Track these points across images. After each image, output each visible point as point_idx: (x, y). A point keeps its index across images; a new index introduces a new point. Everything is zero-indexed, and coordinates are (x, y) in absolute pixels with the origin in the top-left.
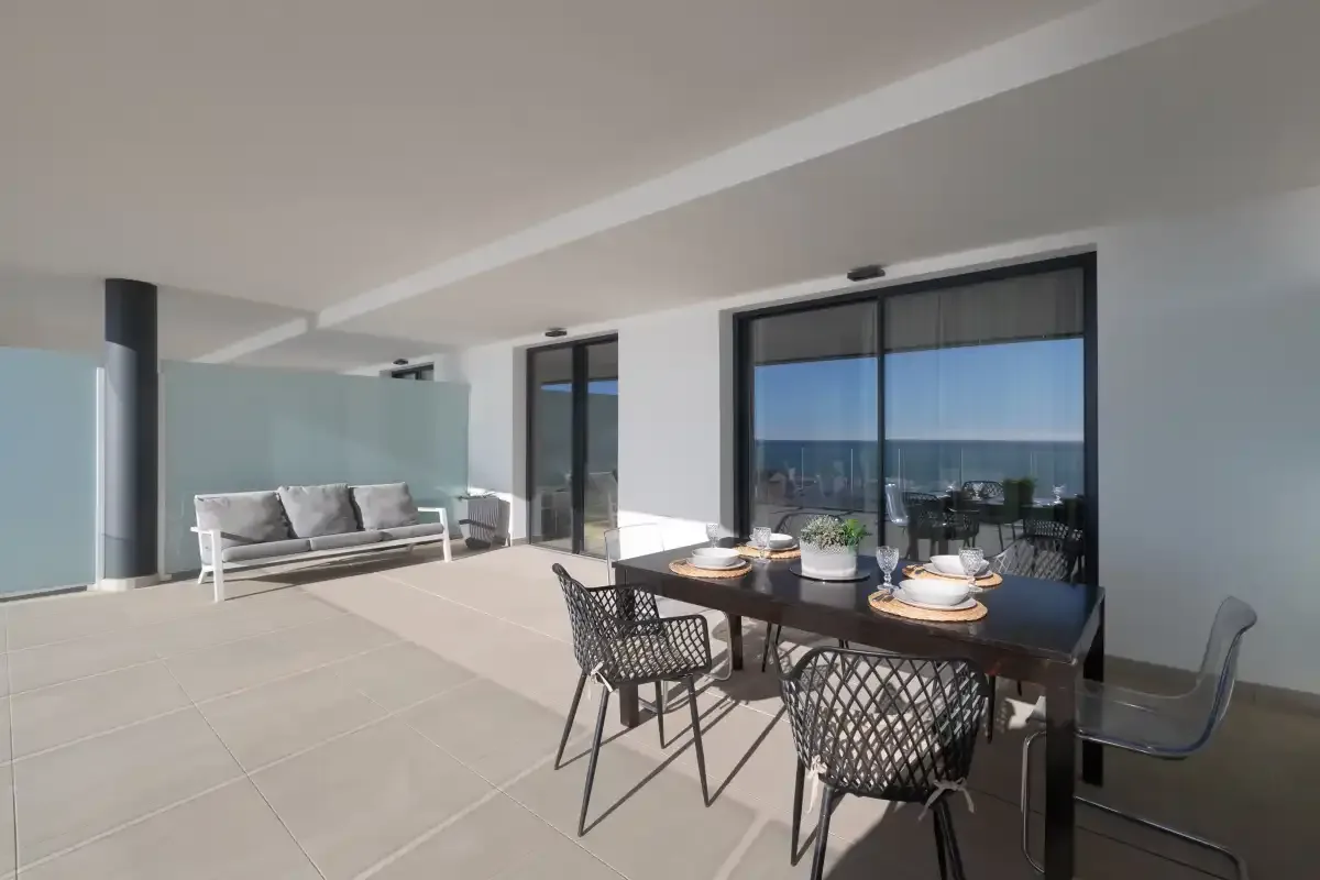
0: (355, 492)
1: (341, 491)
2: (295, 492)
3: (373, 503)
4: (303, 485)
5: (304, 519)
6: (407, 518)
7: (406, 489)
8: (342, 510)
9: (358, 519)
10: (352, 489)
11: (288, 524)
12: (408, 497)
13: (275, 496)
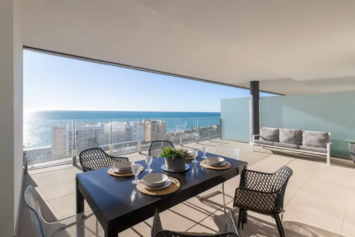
1: (298, 132)
2: (283, 130)
3: (308, 137)
4: (286, 128)
5: (282, 138)
6: (320, 145)
7: (326, 135)
8: (295, 137)
9: (301, 141)
10: (303, 131)
11: (279, 138)
12: (325, 137)
13: (278, 130)
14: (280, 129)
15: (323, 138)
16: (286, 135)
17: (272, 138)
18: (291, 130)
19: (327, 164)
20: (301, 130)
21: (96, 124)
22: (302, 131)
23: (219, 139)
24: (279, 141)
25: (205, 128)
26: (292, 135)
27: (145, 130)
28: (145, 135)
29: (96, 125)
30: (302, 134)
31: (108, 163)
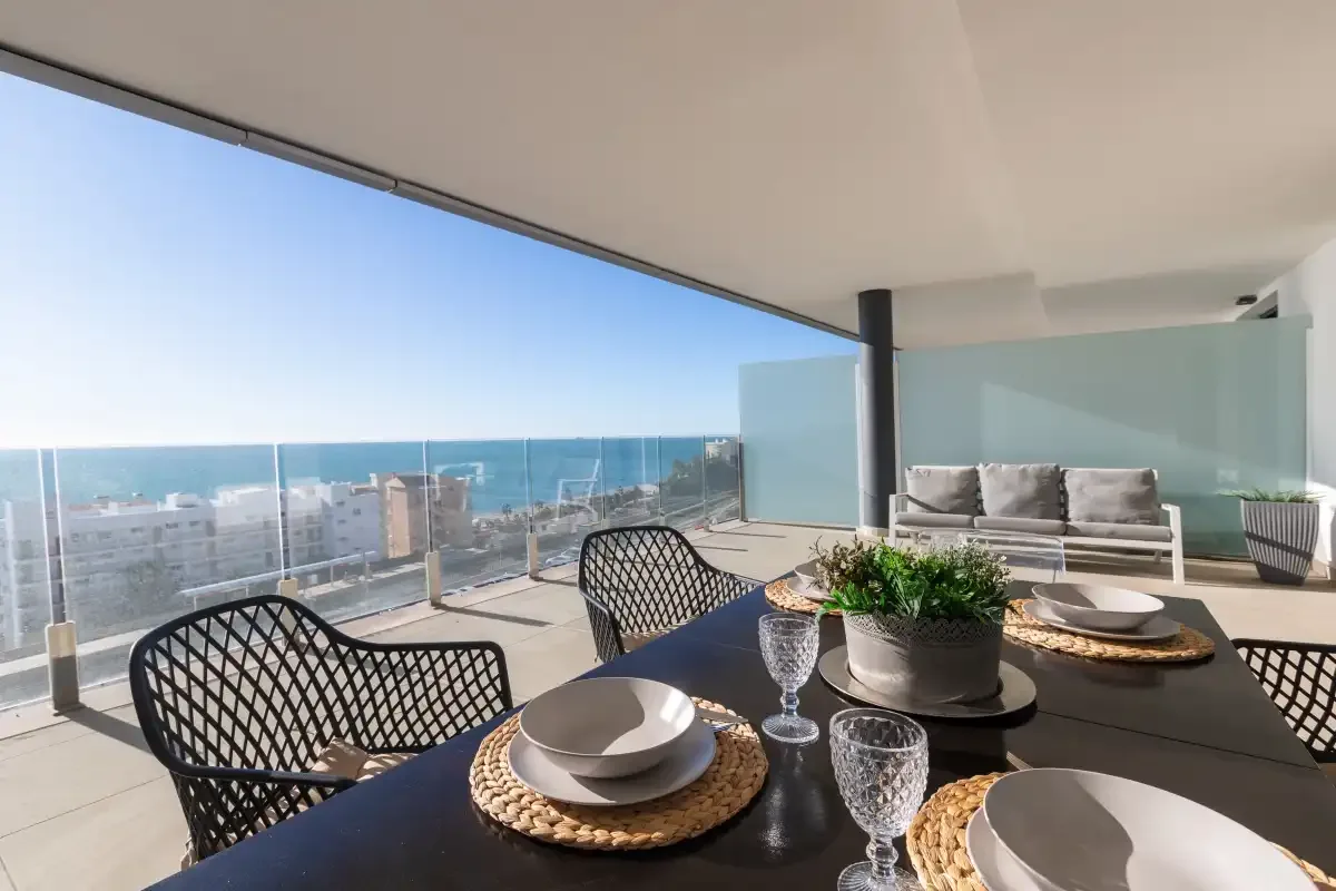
0: (1067, 474)
1: (1047, 473)
2: (992, 470)
3: (1086, 490)
4: (1005, 463)
5: (994, 498)
6: (1134, 514)
7: (1147, 478)
8: (1041, 493)
9: (1064, 505)
10: (1064, 471)
11: (981, 501)
12: (1145, 488)
13: (975, 473)
14: (980, 467)
15: (1142, 489)
16: (1008, 487)
17: (957, 502)
18: (1024, 470)
19: (1175, 582)
20: (1057, 468)
21: (155, 503)
22: (1061, 469)
23: (736, 524)
24: (982, 513)
25: (617, 495)
26: (1029, 488)
27: (382, 513)
28: (384, 537)
29: (159, 508)
30: (1062, 481)
31: (356, 693)
